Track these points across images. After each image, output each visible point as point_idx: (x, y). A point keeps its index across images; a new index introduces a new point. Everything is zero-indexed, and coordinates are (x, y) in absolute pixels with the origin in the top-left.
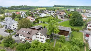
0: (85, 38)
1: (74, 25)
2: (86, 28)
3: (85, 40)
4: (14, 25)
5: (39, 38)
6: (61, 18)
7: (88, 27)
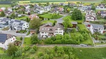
0: (87, 28)
1: (76, 19)
2: (85, 21)
3: (88, 29)
4: (24, 25)
5: (58, 32)
6: (60, 13)
7: (87, 20)
